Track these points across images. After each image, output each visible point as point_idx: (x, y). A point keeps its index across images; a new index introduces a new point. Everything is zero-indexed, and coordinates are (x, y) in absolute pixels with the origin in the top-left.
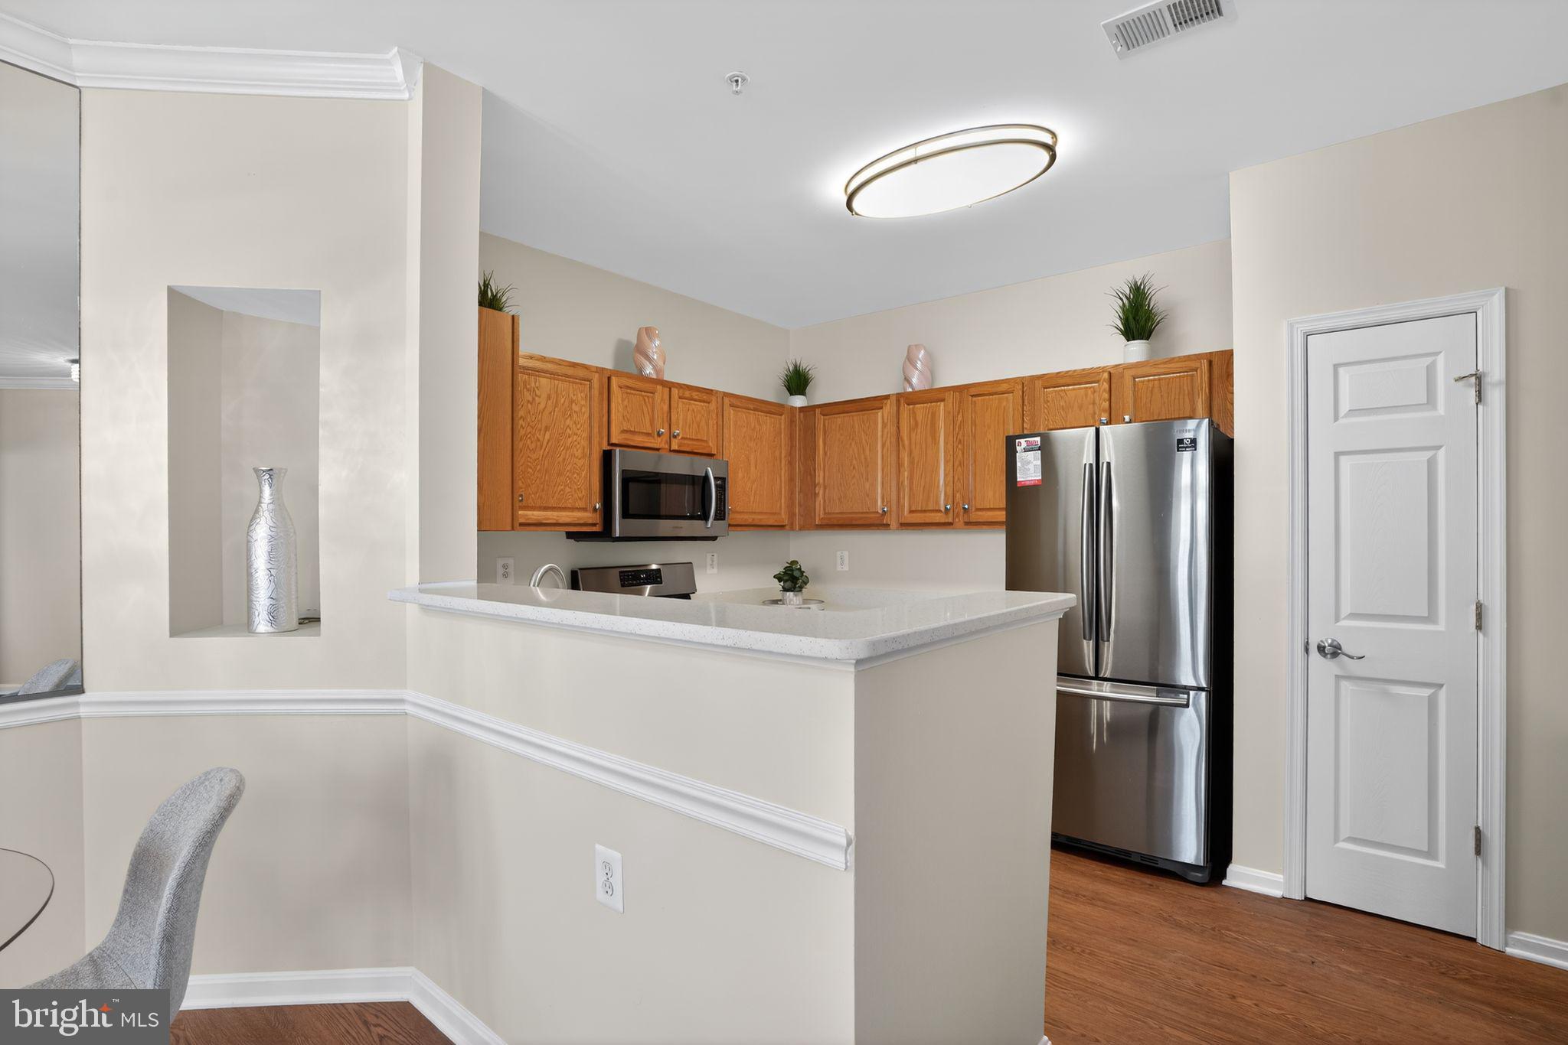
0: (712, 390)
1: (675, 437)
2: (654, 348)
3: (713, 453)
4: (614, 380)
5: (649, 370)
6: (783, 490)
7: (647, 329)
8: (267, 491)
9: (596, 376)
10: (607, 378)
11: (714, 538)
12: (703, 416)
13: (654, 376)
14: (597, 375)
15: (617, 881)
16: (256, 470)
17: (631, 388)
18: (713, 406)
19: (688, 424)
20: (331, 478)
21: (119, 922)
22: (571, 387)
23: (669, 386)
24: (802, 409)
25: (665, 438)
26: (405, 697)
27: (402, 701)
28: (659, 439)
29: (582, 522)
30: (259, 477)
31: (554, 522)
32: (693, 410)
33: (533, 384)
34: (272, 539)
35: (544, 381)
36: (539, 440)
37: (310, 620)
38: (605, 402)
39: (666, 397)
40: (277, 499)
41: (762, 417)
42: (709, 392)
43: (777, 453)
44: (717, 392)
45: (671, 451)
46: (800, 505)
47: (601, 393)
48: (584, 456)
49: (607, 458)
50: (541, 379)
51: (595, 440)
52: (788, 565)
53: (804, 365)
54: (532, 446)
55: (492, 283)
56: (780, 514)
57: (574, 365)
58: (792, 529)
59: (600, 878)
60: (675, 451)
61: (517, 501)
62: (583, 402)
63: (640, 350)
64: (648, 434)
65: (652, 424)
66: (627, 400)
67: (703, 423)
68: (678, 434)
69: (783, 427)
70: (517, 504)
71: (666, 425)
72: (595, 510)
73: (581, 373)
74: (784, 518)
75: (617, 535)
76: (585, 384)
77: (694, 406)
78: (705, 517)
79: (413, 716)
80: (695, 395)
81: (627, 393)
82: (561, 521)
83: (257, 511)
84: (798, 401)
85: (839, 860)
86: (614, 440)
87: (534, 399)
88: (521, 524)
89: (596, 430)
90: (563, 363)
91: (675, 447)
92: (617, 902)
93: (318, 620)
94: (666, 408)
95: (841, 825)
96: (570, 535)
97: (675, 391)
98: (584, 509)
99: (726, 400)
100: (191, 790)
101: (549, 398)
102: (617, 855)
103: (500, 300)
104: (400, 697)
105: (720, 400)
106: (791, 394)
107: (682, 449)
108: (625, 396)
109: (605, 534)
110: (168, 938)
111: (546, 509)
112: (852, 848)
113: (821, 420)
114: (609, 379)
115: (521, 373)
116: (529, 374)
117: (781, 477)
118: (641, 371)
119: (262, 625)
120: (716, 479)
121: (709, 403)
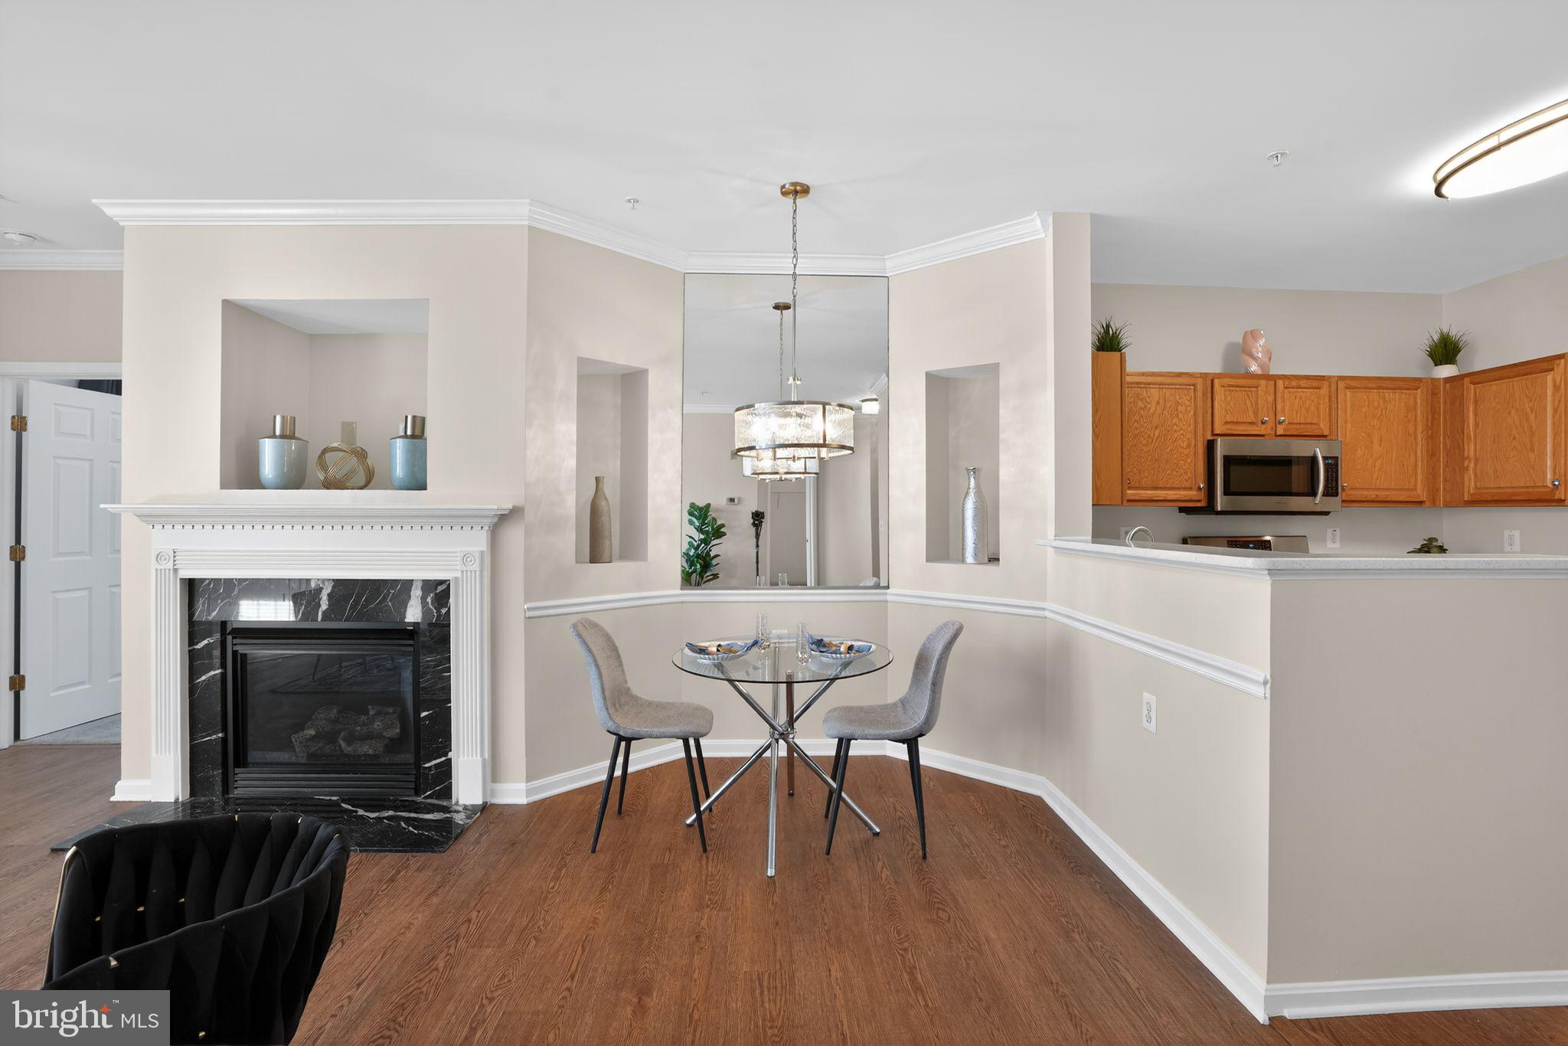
0: (1324, 376)
1: (1280, 423)
2: (1259, 347)
3: (1325, 434)
4: (1216, 381)
5: (1254, 368)
6: (1419, 464)
7: (1252, 332)
8: (972, 481)
9: (1199, 382)
10: (1210, 380)
11: (1327, 513)
12: (1313, 401)
13: (1260, 372)
14: (1200, 380)
15: (1153, 714)
16: (966, 469)
17: (1232, 386)
18: (1324, 391)
19: (1291, 411)
20: (1006, 473)
21: (911, 687)
22: (1177, 394)
23: (1274, 378)
24: (1447, 380)
25: (1270, 425)
26: (1045, 607)
27: (1044, 609)
28: (1264, 426)
29: (1187, 499)
30: (968, 473)
31: (1164, 498)
32: (1301, 398)
33: (1145, 395)
34: (976, 509)
35: (1155, 393)
36: (1149, 436)
37: (994, 559)
38: (1209, 400)
39: (1272, 389)
40: (978, 485)
41: (1388, 394)
42: (1322, 378)
43: (1411, 429)
44: (1330, 377)
45: (1276, 436)
46: (1445, 480)
47: (1204, 394)
48: (1189, 446)
49: (1210, 446)
50: (1152, 390)
51: (1200, 432)
52: (1426, 542)
53: (1454, 332)
54: (1144, 442)
55: (1112, 324)
56: (1415, 489)
57: (1179, 375)
58: (1434, 503)
59: (1145, 712)
60: (1279, 436)
61: (1125, 483)
62: (1188, 403)
63: (1246, 350)
64: (1252, 423)
65: (1256, 414)
66: (1229, 397)
67: (1312, 408)
68: (1284, 421)
69: (1419, 401)
70: (1126, 486)
71: (1272, 414)
72: (1200, 489)
73: (1185, 380)
74: (1421, 493)
75: (1219, 510)
76: (1190, 389)
77: (1301, 394)
78: (1314, 494)
79: (1050, 619)
80: (1303, 383)
81: (1230, 390)
82: (1168, 499)
83: (967, 493)
84: (1446, 371)
85: (1260, 691)
86: (1217, 431)
87: (1146, 406)
88: (1129, 501)
89: (1200, 425)
90: (1170, 375)
91: (1280, 431)
92: (1152, 727)
93: (998, 560)
94: (1271, 399)
95: (1262, 671)
96: (1182, 510)
97: (1280, 384)
98: (1191, 489)
99: (1341, 384)
100: (940, 629)
101: (1158, 403)
102: (1154, 698)
103: (1117, 337)
104: (1043, 606)
105: (1333, 386)
106: (1436, 365)
107: (1287, 433)
108: (1227, 393)
109: (1209, 509)
110: (934, 684)
111: (1156, 488)
112: (1268, 686)
113: (1471, 390)
114: (1212, 381)
115: (1128, 387)
116: (1141, 388)
117: (1416, 452)
118: (1247, 368)
119: (970, 558)
120: (1325, 458)
121: (1320, 389)
